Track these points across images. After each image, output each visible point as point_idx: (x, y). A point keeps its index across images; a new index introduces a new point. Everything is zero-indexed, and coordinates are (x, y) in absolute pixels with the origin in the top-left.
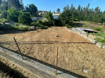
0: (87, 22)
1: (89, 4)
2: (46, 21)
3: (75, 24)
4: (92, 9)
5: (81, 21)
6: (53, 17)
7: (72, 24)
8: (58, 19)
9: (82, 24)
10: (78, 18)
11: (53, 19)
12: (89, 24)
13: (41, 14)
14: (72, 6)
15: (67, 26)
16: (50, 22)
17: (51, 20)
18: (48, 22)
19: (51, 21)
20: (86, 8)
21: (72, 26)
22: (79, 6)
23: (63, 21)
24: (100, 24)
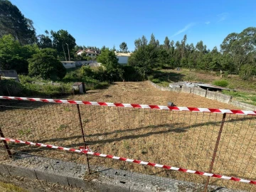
0: (188, 70)
1: (185, 37)
2: (100, 69)
3: (166, 75)
4: (192, 44)
5: (176, 69)
6: (118, 60)
8: (128, 65)
9: (179, 74)
10: (168, 63)
11: (119, 64)
12: (194, 74)
13: (84, 55)
14: (153, 38)
15: (151, 80)
16: (112, 72)
17: (115, 67)
18: (106, 72)
19: (114, 70)
20: (180, 43)
21: (162, 80)
22: (167, 38)
23: (140, 69)
24: (214, 73)
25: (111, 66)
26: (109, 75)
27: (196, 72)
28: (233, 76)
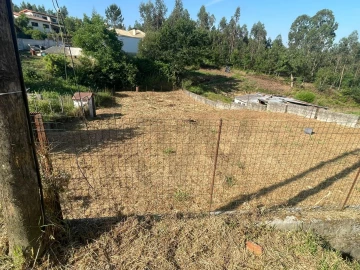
0: (244, 73)
1: (238, 11)
3: (209, 79)
4: (245, 26)
5: (224, 69)
6: (121, 45)
7: (202, 82)
8: (140, 56)
9: (231, 79)
10: (209, 57)
11: (126, 54)
12: (254, 80)
13: (22, 23)
14: (178, 4)
16: (112, 69)
17: (118, 59)
19: (116, 65)
20: (228, 22)
22: (203, 9)
23: (165, 66)
24: (282, 78)
25: (108, 57)
26: (106, 76)
27: (256, 76)
28: (307, 85)
